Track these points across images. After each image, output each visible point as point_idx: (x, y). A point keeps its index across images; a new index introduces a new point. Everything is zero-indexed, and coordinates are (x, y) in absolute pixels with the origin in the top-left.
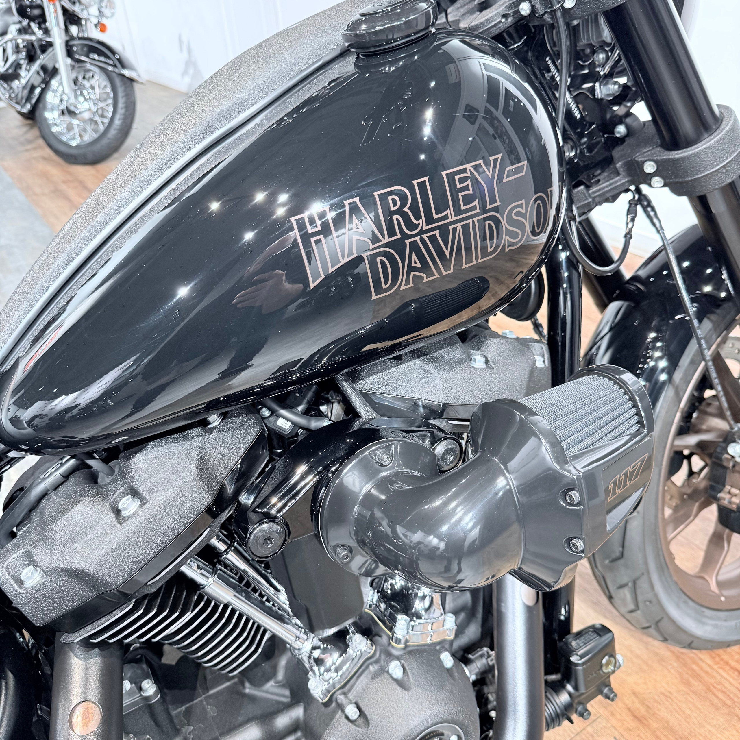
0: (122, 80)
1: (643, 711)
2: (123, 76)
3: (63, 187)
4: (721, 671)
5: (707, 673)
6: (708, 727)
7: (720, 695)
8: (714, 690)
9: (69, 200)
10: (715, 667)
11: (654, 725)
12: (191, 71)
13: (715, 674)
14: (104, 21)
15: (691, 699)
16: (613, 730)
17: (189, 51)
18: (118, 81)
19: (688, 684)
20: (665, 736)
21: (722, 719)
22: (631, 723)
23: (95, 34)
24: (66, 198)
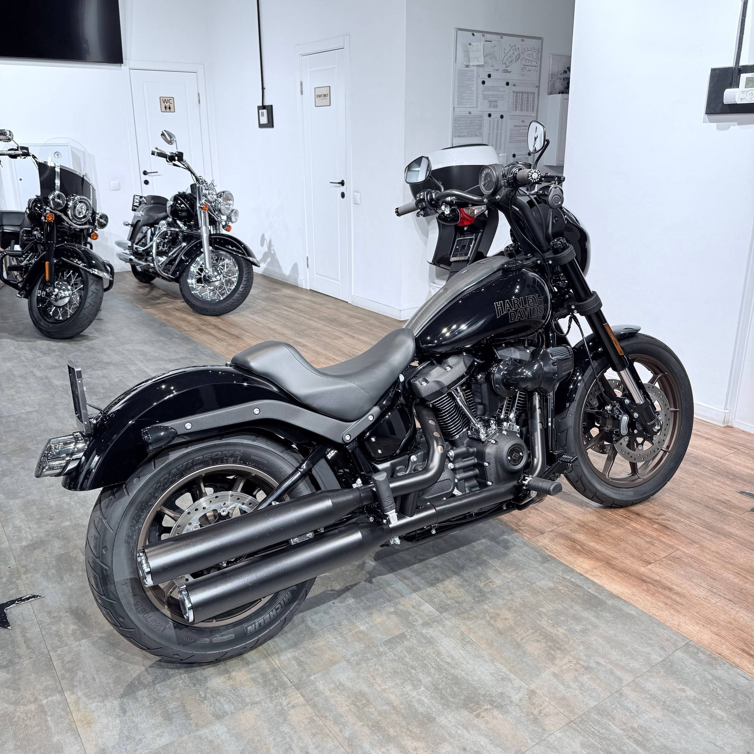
0: (247, 263)
2: (249, 260)
3: (204, 328)
9: (214, 336)
12: (269, 260)
14: (230, 224)
15: (602, 522)
16: (570, 528)
17: (270, 246)
18: (244, 263)
19: (601, 518)
23: (224, 232)
24: (210, 334)
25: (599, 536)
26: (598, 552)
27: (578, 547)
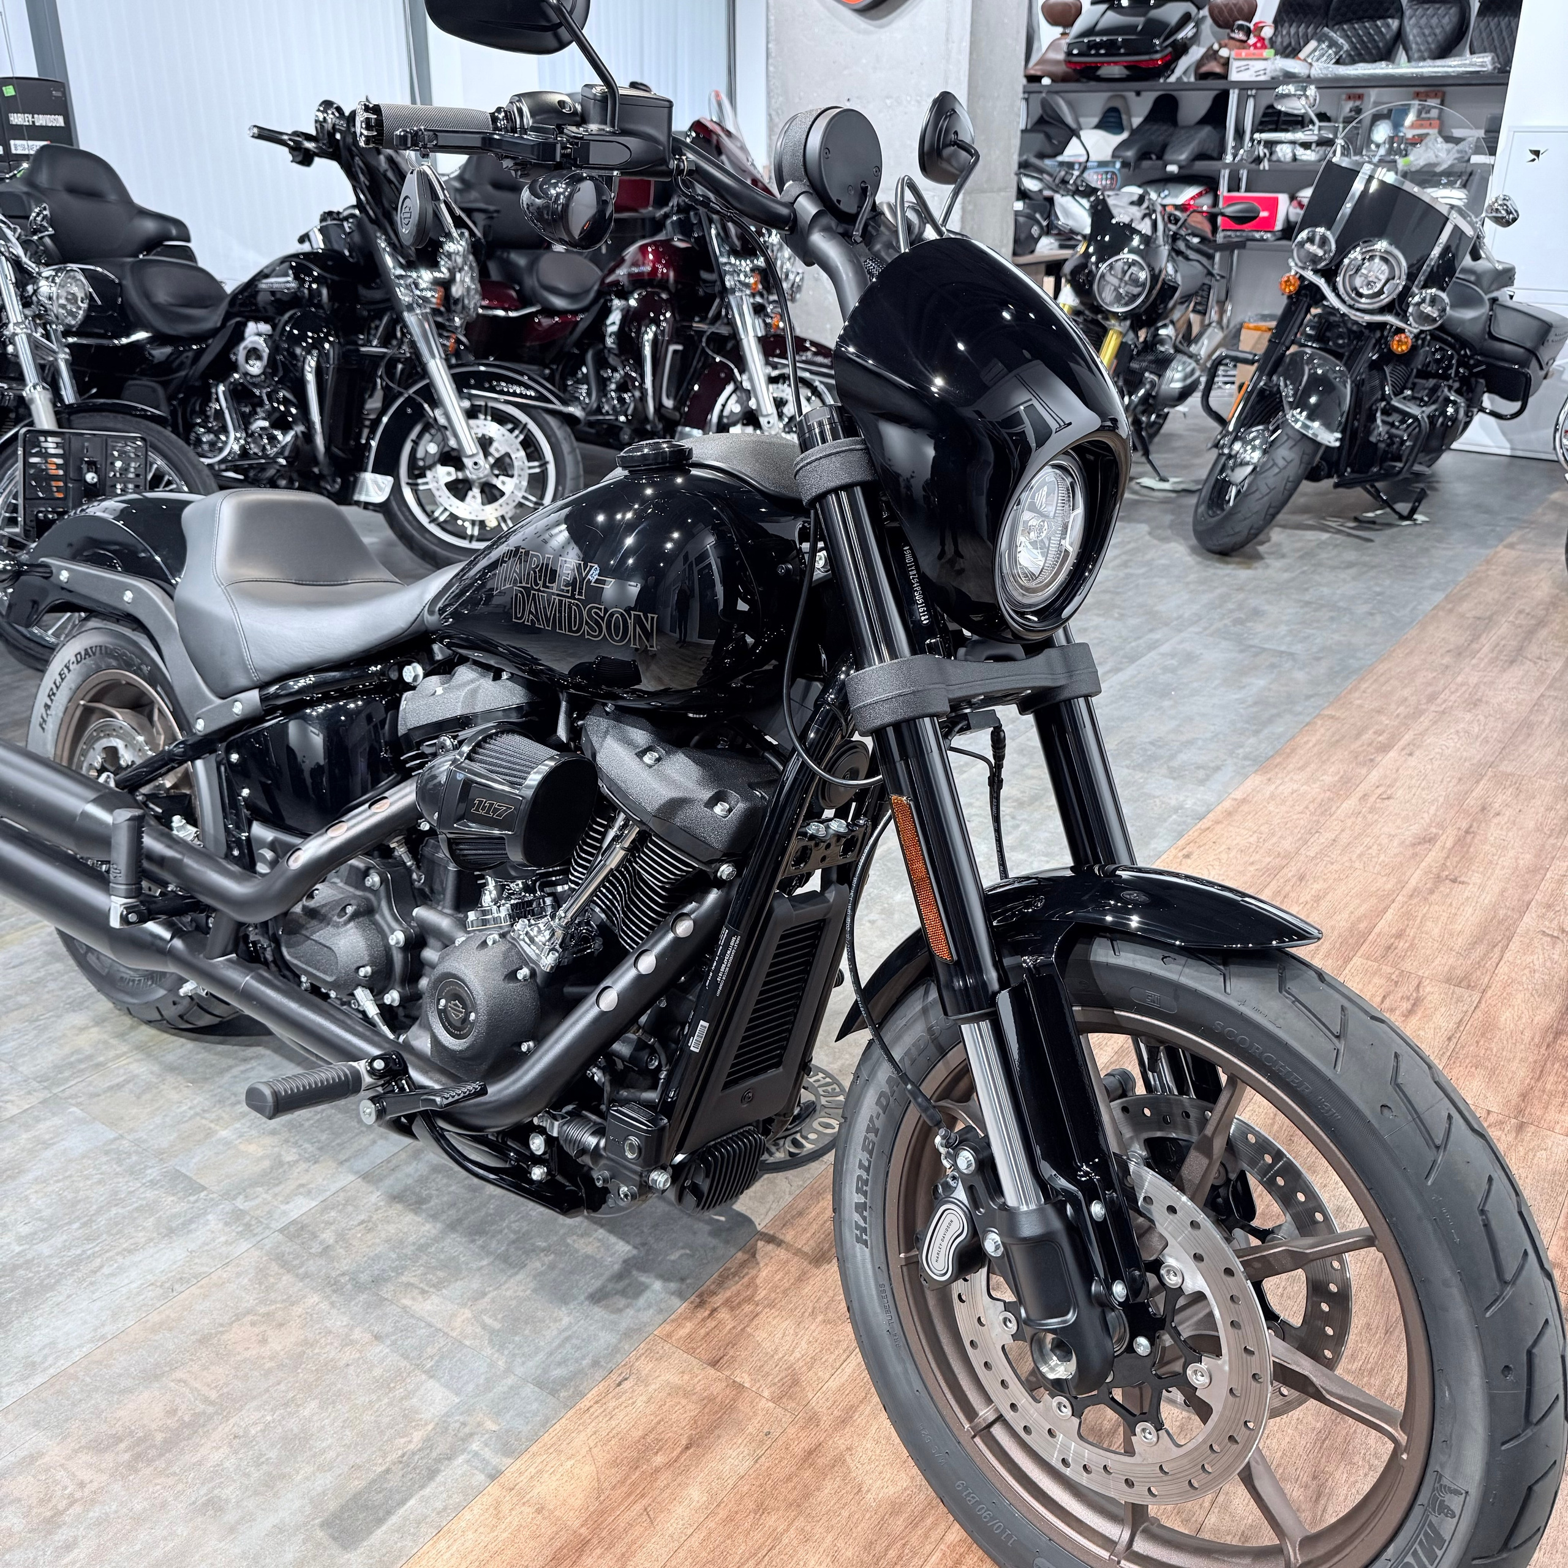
1: (821, 1462)
4: (938, 1555)
5: (926, 1536)
6: (829, 1538)
7: (892, 1554)
8: (899, 1544)
10: (942, 1547)
11: (807, 1474)
13: (928, 1548)
15: (868, 1516)
16: (780, 1430)
20: (795, 1488)
21: (849, 1554)
22: (798, 1449)
25: (761, 1509)
26: (649, 1516)
27: (659, 1460)
